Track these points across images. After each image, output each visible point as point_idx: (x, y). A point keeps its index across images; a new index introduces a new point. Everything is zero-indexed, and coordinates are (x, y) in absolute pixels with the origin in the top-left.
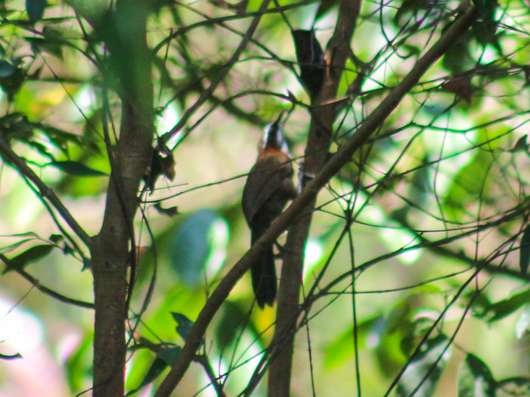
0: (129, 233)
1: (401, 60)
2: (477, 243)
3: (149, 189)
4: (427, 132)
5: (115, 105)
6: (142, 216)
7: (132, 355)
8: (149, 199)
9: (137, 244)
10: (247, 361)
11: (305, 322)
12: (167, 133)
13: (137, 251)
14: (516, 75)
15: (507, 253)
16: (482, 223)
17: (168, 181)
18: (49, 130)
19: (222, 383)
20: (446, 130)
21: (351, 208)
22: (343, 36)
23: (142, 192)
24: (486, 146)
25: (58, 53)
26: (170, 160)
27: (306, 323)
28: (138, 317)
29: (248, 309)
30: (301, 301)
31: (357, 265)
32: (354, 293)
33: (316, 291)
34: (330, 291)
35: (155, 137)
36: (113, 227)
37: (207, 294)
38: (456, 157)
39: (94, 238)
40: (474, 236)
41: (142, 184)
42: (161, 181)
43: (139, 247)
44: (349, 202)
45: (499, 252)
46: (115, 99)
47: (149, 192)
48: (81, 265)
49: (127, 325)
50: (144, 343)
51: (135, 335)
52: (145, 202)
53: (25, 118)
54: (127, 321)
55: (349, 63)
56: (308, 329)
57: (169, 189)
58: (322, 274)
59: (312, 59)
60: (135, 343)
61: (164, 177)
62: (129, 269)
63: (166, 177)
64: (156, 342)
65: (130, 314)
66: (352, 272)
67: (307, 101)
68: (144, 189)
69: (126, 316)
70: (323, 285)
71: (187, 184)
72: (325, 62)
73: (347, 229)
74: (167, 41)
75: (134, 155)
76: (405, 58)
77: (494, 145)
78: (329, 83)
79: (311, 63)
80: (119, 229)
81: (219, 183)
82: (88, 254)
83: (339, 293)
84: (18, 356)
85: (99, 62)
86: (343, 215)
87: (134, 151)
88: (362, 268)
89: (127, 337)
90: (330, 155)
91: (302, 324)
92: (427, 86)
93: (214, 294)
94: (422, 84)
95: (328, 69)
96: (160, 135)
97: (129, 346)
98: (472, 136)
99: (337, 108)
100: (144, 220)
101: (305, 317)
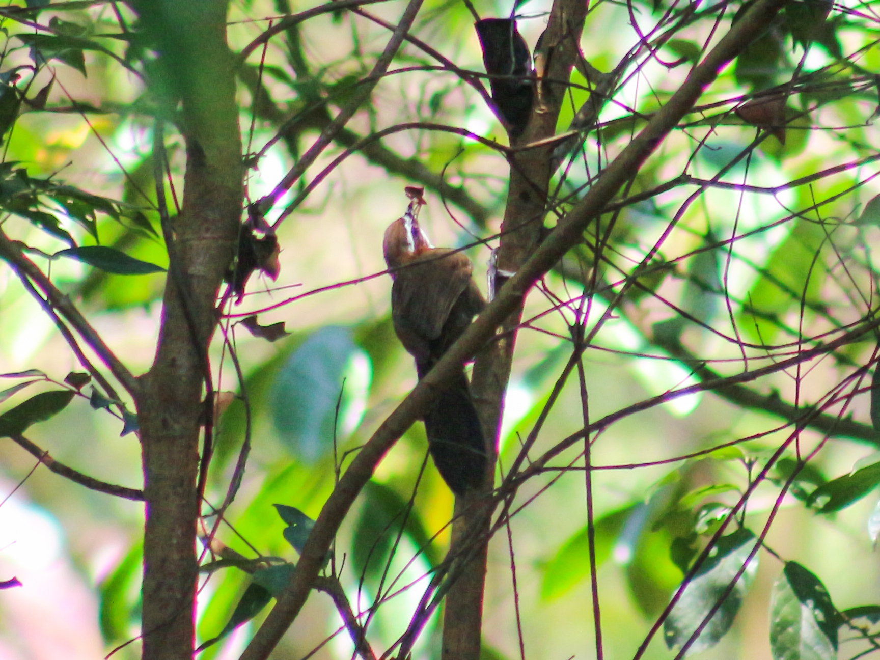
0: (202, 369)
1: (665, 68)
2: (798, 380)
3: (234, 294)
4: (711, 192)
5: (175, 147)
6: (223, 339)
7: (208, 578)
8: (235, 310)
9: (215, 388)
10: (405, 588)
11: (504, 519)
12: (264, 198)
13: (216, 400)
14: (862, 92)
15: (849, 397)
16: (806, 347)
17: (268, 279)
18: (63, 193)
19: (363, 625)
20: (743, 187)
21: (581, 322)
22: (565, 27)
23: (224, 299)
24: (812, 214)
25: (77, 62)
26: (270, 244)
27: (507, 521)
28: (219, 513)
29: (408, 496)
30: (498, 483)
31: (592, 420)
32: (588, 468)
33: (524, 467)
34: (548, 465)
35: (245, 203)
36: (174, 360)
37: (338, 472)
38: (762, 233)
39: (141, 379)
40: (793, 370)
41: (224, 287)
42: (256, 280)
43: (218, 392)
44: (578, 312)
45: (835, 395)
46: (174, 138)
47: (236, 299)
48: (121, 425)
49: (199, 526)
50: (229, 558)
51: (214, 544)
52: (229, 316)
53: (22, 173)
54: (199, 520)
55: (575, 74)
56: (509, 532)
57: (270, 294)
58: (533, 437)
59: (513, 67)
60: (213, 558)
61: (261, 272)
62: (202, 430)
63: (264, 273)
64: (251, 556)
65: (205, 509)
66: (584, 433)
67: (504, 140)
68: (227, 295)
69: (198, 512)
70: (535, 454)
71: (300, 285)
72: (534, 72)
73: (576, 358)
74: (263, 39)
75: (208, 235)
76: (670, 66)
77: (825, 212)
78: (541, 109)
79: (510, 76)
80: (184, 362)
81: (355, 282)
82: (132, 407)
83: (563, 469)
84: (14, 582)
85: (147, 76)
86: (568, 334)
87: (207, 230)
88: (601, 425)
89: (200, 547)
90: (544, 232)
91: (499, 524)
92: (708, 113)
93: (348, 473)
94: (700, 109)
95: (539, 84)
96: (253, 200)
97: (203, 563)
98: (789, 198)
99: (556, 151)
100: (226, 345)
101: (505, 512)
